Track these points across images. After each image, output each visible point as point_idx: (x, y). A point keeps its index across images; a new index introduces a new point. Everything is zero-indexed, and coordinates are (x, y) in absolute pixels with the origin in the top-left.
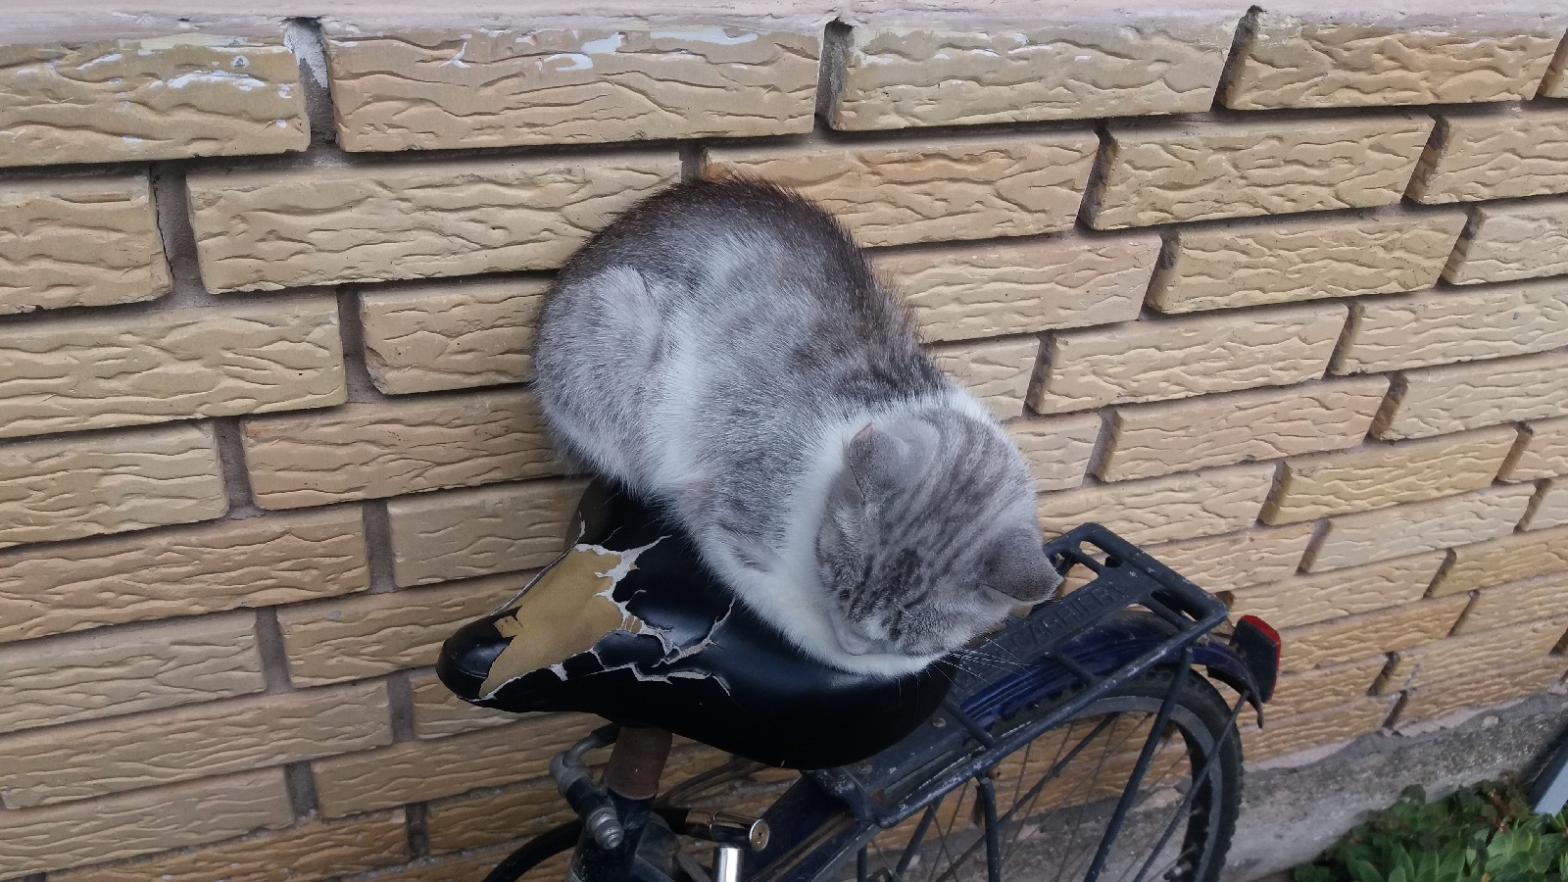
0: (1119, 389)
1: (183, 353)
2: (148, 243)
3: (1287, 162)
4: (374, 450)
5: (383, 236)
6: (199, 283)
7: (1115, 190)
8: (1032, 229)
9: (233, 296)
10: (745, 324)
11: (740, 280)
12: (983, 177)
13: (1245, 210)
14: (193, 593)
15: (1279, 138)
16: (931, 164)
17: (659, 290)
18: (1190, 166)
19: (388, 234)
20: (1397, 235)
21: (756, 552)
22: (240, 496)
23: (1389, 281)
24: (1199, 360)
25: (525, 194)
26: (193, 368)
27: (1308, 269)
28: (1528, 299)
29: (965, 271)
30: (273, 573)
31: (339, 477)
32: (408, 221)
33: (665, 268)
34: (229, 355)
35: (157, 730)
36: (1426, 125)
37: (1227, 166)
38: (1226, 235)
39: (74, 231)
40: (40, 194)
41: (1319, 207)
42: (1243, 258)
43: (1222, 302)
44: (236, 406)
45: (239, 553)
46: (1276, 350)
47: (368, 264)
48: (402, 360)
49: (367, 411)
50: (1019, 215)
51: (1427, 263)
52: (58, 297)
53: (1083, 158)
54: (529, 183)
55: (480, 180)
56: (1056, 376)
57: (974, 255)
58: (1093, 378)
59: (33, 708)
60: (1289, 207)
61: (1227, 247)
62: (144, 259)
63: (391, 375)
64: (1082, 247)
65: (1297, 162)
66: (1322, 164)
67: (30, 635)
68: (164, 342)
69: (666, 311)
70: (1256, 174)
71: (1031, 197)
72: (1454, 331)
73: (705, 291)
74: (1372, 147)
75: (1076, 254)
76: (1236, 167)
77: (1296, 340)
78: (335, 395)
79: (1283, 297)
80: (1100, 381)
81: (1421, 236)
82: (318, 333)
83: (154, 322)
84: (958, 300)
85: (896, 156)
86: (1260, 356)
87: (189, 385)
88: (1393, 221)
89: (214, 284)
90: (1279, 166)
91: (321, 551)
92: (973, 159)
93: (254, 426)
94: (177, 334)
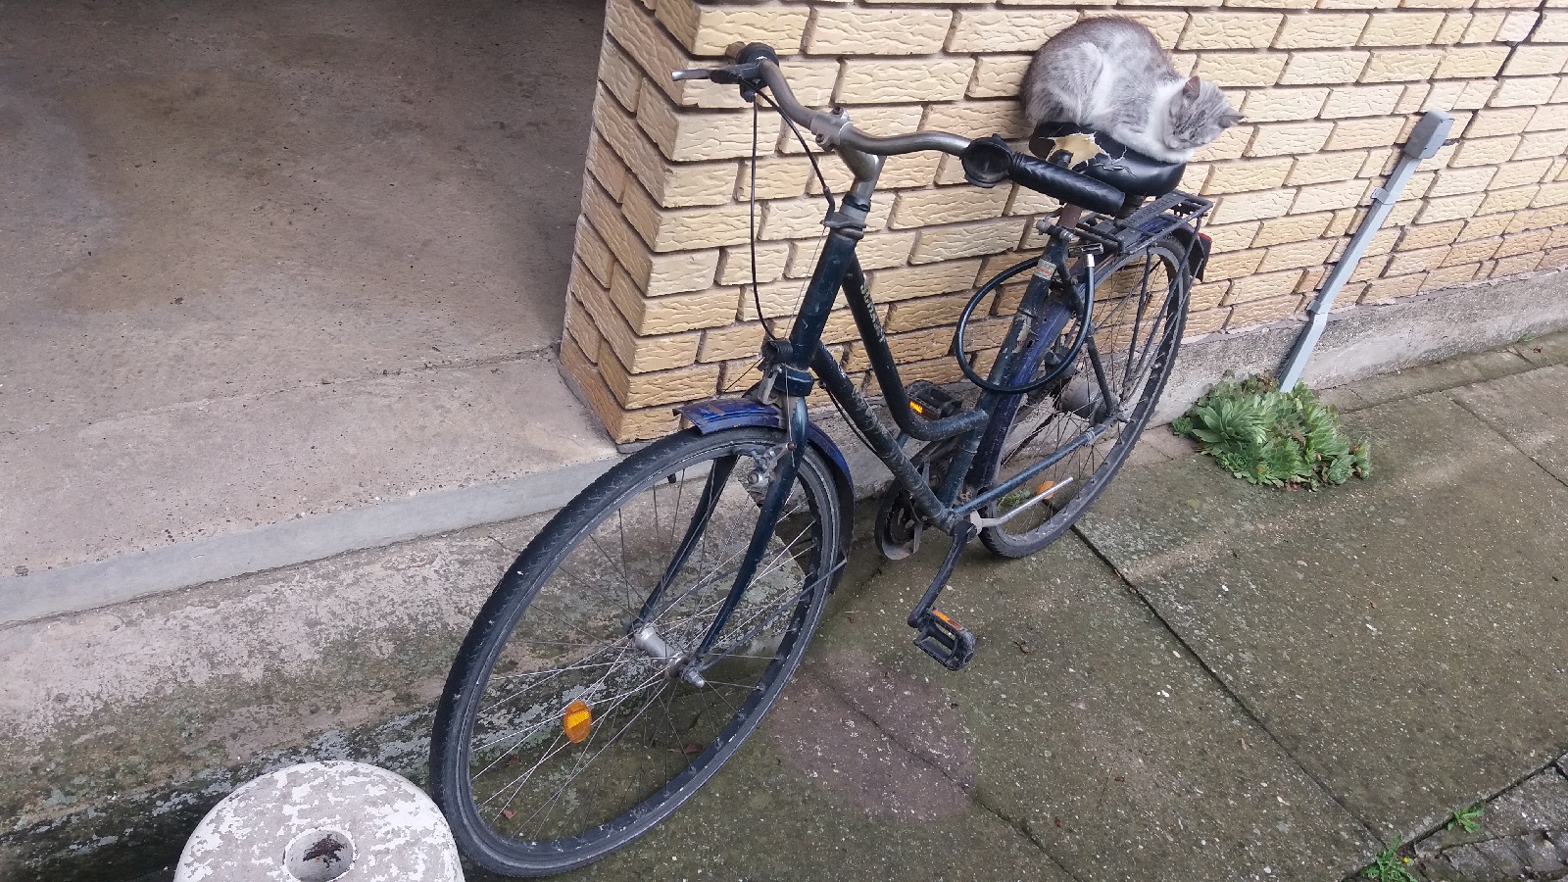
2: (944, 32)
3: (1238, 28)
6: (948, 50)
7: (1189, 34)
9: (954, 55)
10: (1129, 58)
13: (1224, 46)
15: (1237, 18)
19: (1001, 34)
20: (1266, 61)
21: (1138, 128)
23: (1260, 81)
25: (1038, 22)
26: (933, 81)
27: (1236, 74)
28: (1304, 94)
32: (1006, 30)
33: (1096, 44)
34: (943, 76)
36: (1280, 16)
37: (1221, 28)
38: (1215, 56)
40: (931, 13)
41: (1244, 47)
44: (935, 97)
48: (982, 84)
49: (964, 104)
51: (1274, 74)
54: (1041, 18)
60: (1236, 46)
62: (941, 37)
65: (1241, 28)
66: (1248, 30)
70: (1229, 32)
71: (1165, 34)
72: (1278, 106)
73: (1110, 50)
74: (1264, 24)
78: (959, 97)
79: (1227, 84)
81: (1273, 62)
82: (967, 70)
83: (931, 62)
87: (927, 88)
88: (1265, 55)
89: (952, 49)
93: (935, 106)
94: (936, 67)
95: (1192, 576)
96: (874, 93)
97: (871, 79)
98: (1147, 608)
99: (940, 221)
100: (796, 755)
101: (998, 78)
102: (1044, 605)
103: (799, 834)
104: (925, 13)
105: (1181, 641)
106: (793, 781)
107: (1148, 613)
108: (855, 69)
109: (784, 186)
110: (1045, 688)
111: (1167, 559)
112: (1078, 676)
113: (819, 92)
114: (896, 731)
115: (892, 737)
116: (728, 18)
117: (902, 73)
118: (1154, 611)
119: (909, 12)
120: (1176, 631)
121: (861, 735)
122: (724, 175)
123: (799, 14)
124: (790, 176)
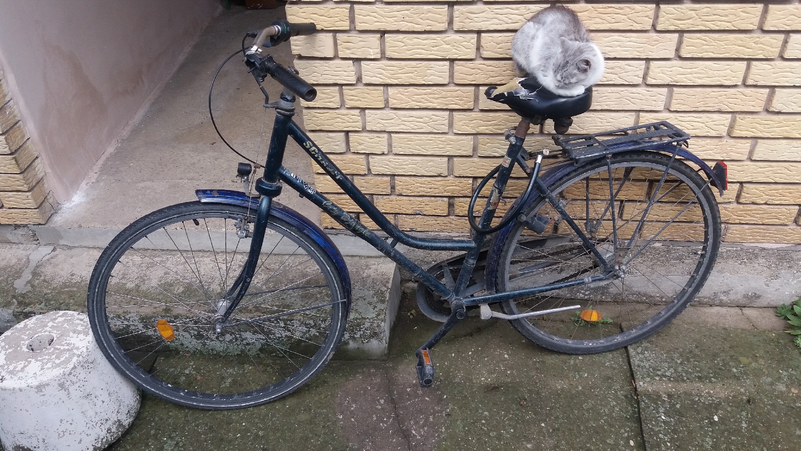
0: (671, 79)
1: (447, 43)
2: (445, 18)
3: (714, 15)
4: (480, 71)
5: (487, 20)
6: (453, 29)
7: (661, 19)
8: (639, 28)
9: (458, 32)
10: (551, 31)
11: (551, 23)
12: (624, 13)
13: (704, 28)
14: (438, 103)
15: (710, 8)
16: (610, 9)
17: (536, 26)
18: (682, 14)
19: (488, 19)
20: (758, 39)
21: (546, 74)
22: (451, 81)
23: (759, 54)
24: (695, 73)
25: (516, 12)
26: (448, 46)
27: (728, 48)
29: (621, 38)
30: (455, 100)
31: (471, 77)
32: (492, 16)
33: (539, 23)
34: (455, 44)
35: (425, 138)
36: (759, 5)
37: (694, 15)
38: (699, 35)
39: (434, 15)
40: (430, 7)
41: (728, 29)
42: (705, 43)
43: (700, 55)
44: (455, 56)
45: (449, 94)
46: (722, 73)
47: (483, 26)
48: (487, 49)
49: (479, 61)
50: (635, 24)
52: (428, 28)
53: (651, 10)
54: (517, 9)
55: (508, 8)
56: (650, 72)
57: (623, 34)
58: (662, 75)
59: (403, 126)
60: (717, 28)
61: (699, 39)
62: (444, 21)
63: (485, 52)
64: (654, 35)
65: (717, 15)
66: (726, 16)
67: (407, 107)
68: (444, 40)
69: (538, 30)
70: (704, 18)
71: (637, 20)
72: (790, 74)
73: (546, 25)
75: (653, 36)
76: (697, 15)
77: (729, 71)
78: (473, 57)
79: (721, 56)
80: (664, 76)
81: (767, 40)
82: (472, 41)
83: (443, 35)
84: (619, 46)
85: (601, 7)
86: (717, 74)
87: (447, 51)
88: (756, 35)
89: (455, 28)
90: (711, 16)
91: (465, 96)
92: (621, 9)
93: (457, 62)
94: (447, 39)
95: (694, 402)
96: (409, 52)
97: (403, 44)
98: (636, 410)
99: (488, 132)
100: (341, 404)
101: (498, 46)
102: (560, 385)
103: (307, 439)
104: (426, 7)
105: (643, 437)
106: (327, 415)
107: (634, 413)
108: (390, 38)
109: (370, 101)
110: (515, 428)
111: (683, 387)
112: (544, 430)
113: (371, 50)
114: (402, 414)
115: (398, 416)
116: (301, 10)
117: (425, 42)
118: (639, 413)
119: (415, 7)
120: (644, 428)
121: (383, 409)
122: (329, 92)
123: (345, 9)
124: (371, 96)
